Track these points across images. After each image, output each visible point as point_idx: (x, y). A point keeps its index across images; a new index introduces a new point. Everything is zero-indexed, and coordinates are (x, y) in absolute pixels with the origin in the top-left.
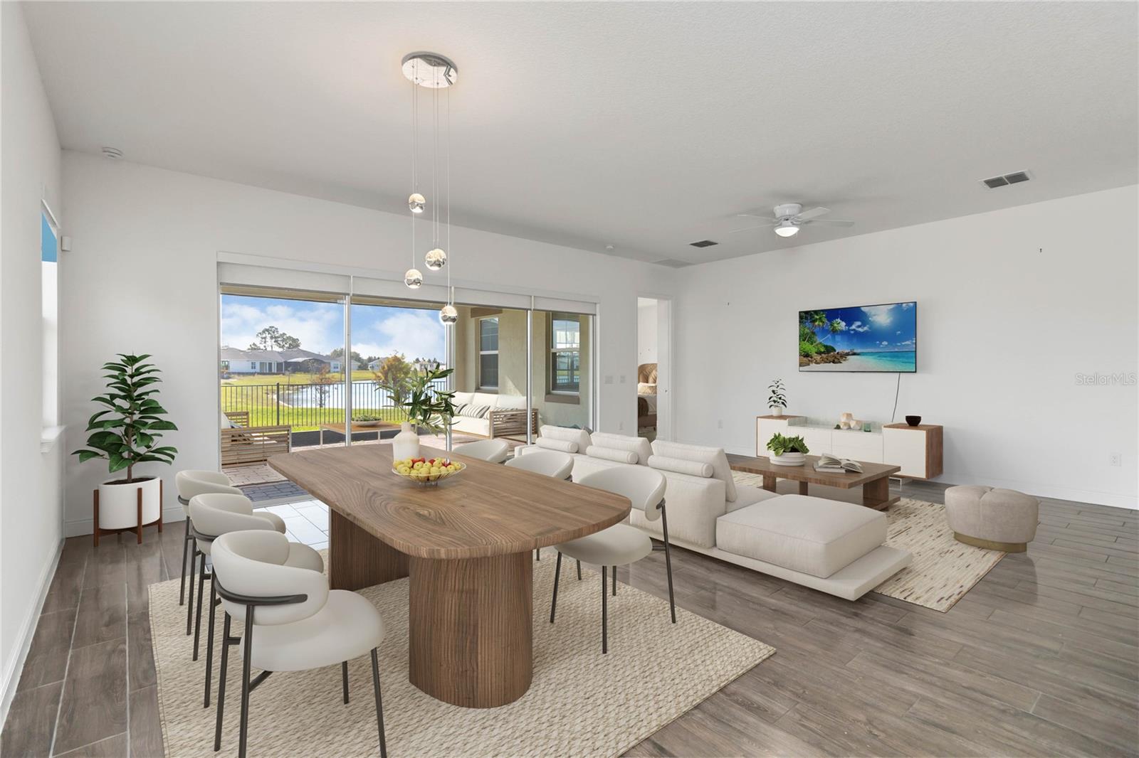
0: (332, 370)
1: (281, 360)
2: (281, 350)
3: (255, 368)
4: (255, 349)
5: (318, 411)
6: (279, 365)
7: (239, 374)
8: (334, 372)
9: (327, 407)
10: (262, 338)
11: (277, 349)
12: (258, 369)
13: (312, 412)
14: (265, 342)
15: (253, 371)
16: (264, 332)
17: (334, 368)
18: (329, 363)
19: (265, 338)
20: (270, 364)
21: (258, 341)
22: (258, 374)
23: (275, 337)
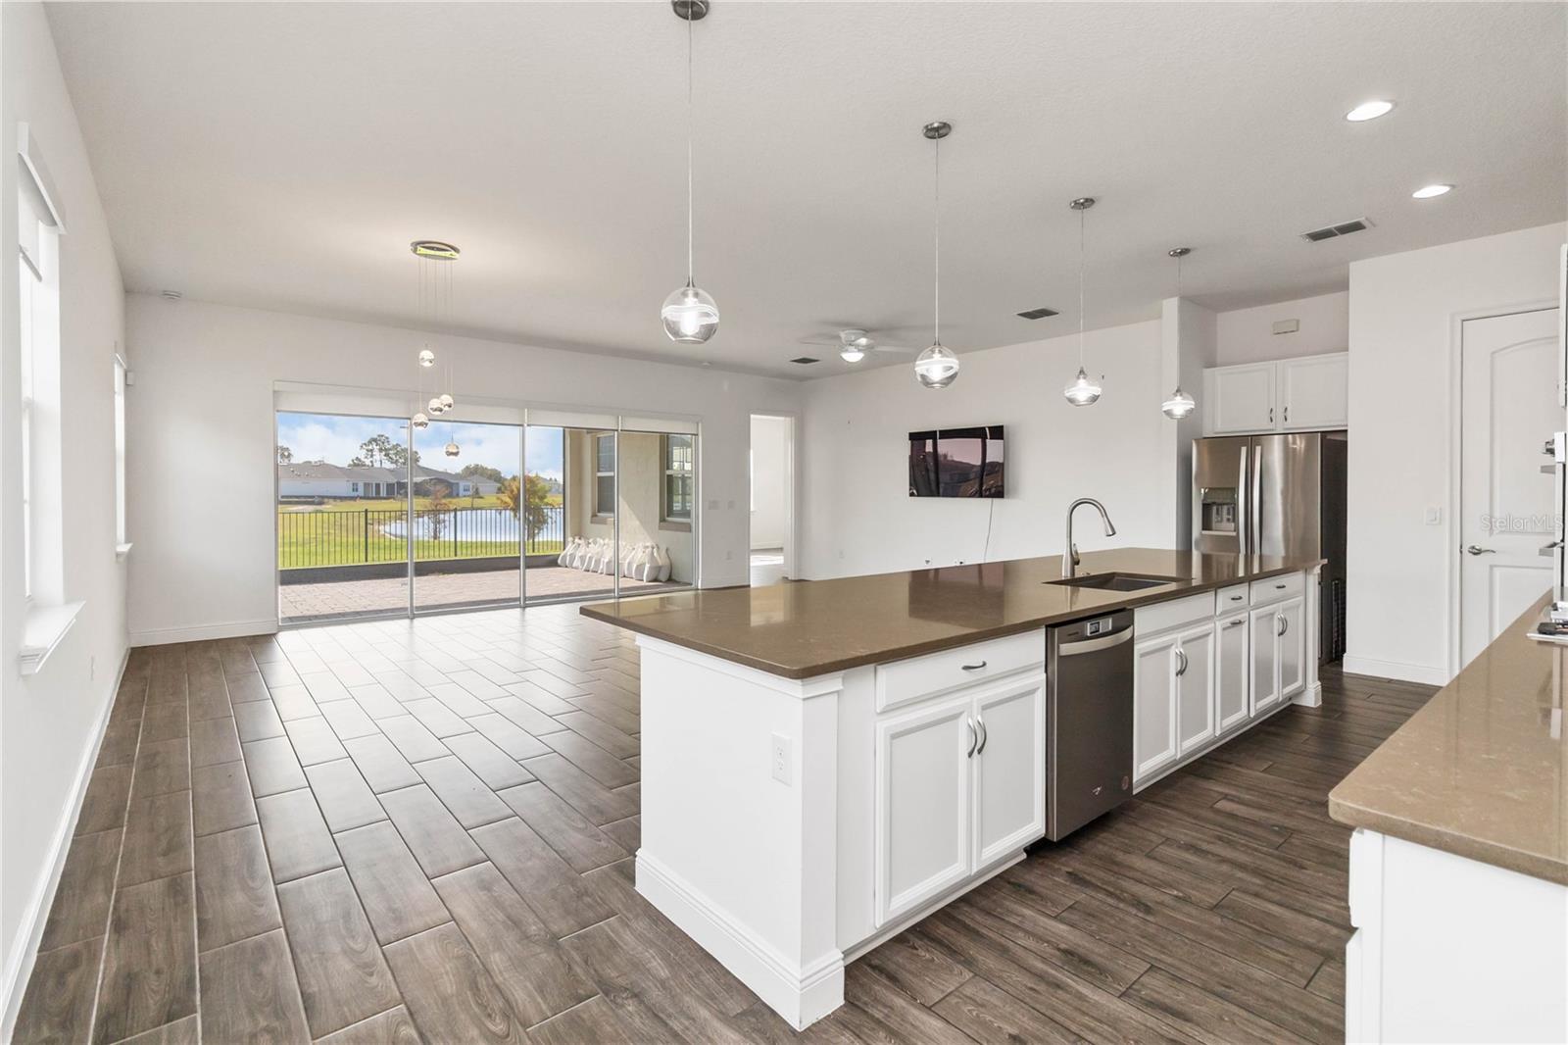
0: (461, 493)
1: (393, 480)
2: (393, 466)
3: (357, 490)
4: (358, 465)
5: (431, 544)
6: (390, 487)
7: (335, 498)
8: (465, 496)
9: (442, 539)
10: (368, 450)
11: (388, 465)
12: (361, 492)
13: (424, 546)
14: (372, 456)
15: (355, 494)
16: (370, 442)
17: (465, 490)
18: (457, 484)
19: (372, 450)
20: (378, 486)
21: (362, 454)
22: (361, 498)
23: (386, 450)
